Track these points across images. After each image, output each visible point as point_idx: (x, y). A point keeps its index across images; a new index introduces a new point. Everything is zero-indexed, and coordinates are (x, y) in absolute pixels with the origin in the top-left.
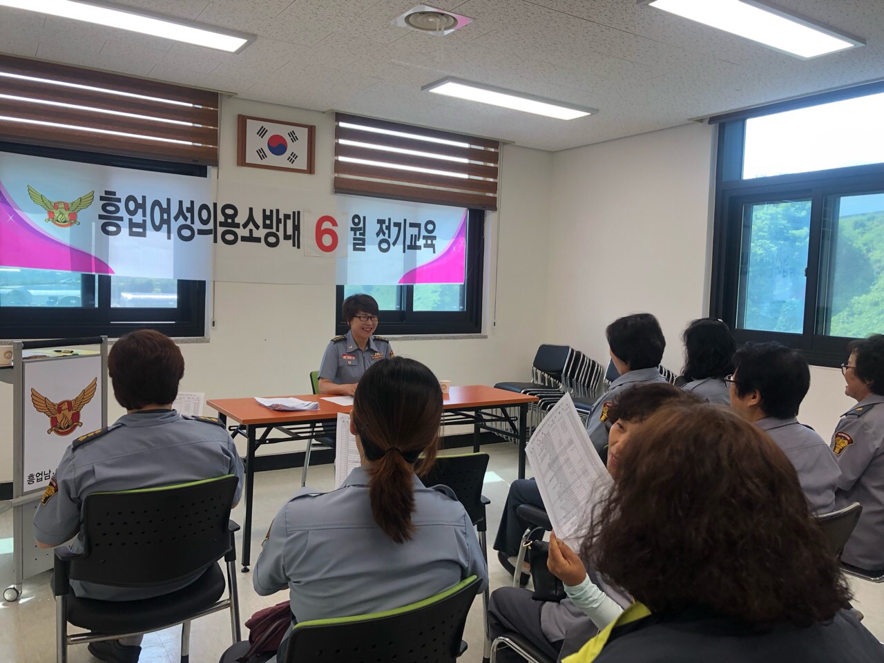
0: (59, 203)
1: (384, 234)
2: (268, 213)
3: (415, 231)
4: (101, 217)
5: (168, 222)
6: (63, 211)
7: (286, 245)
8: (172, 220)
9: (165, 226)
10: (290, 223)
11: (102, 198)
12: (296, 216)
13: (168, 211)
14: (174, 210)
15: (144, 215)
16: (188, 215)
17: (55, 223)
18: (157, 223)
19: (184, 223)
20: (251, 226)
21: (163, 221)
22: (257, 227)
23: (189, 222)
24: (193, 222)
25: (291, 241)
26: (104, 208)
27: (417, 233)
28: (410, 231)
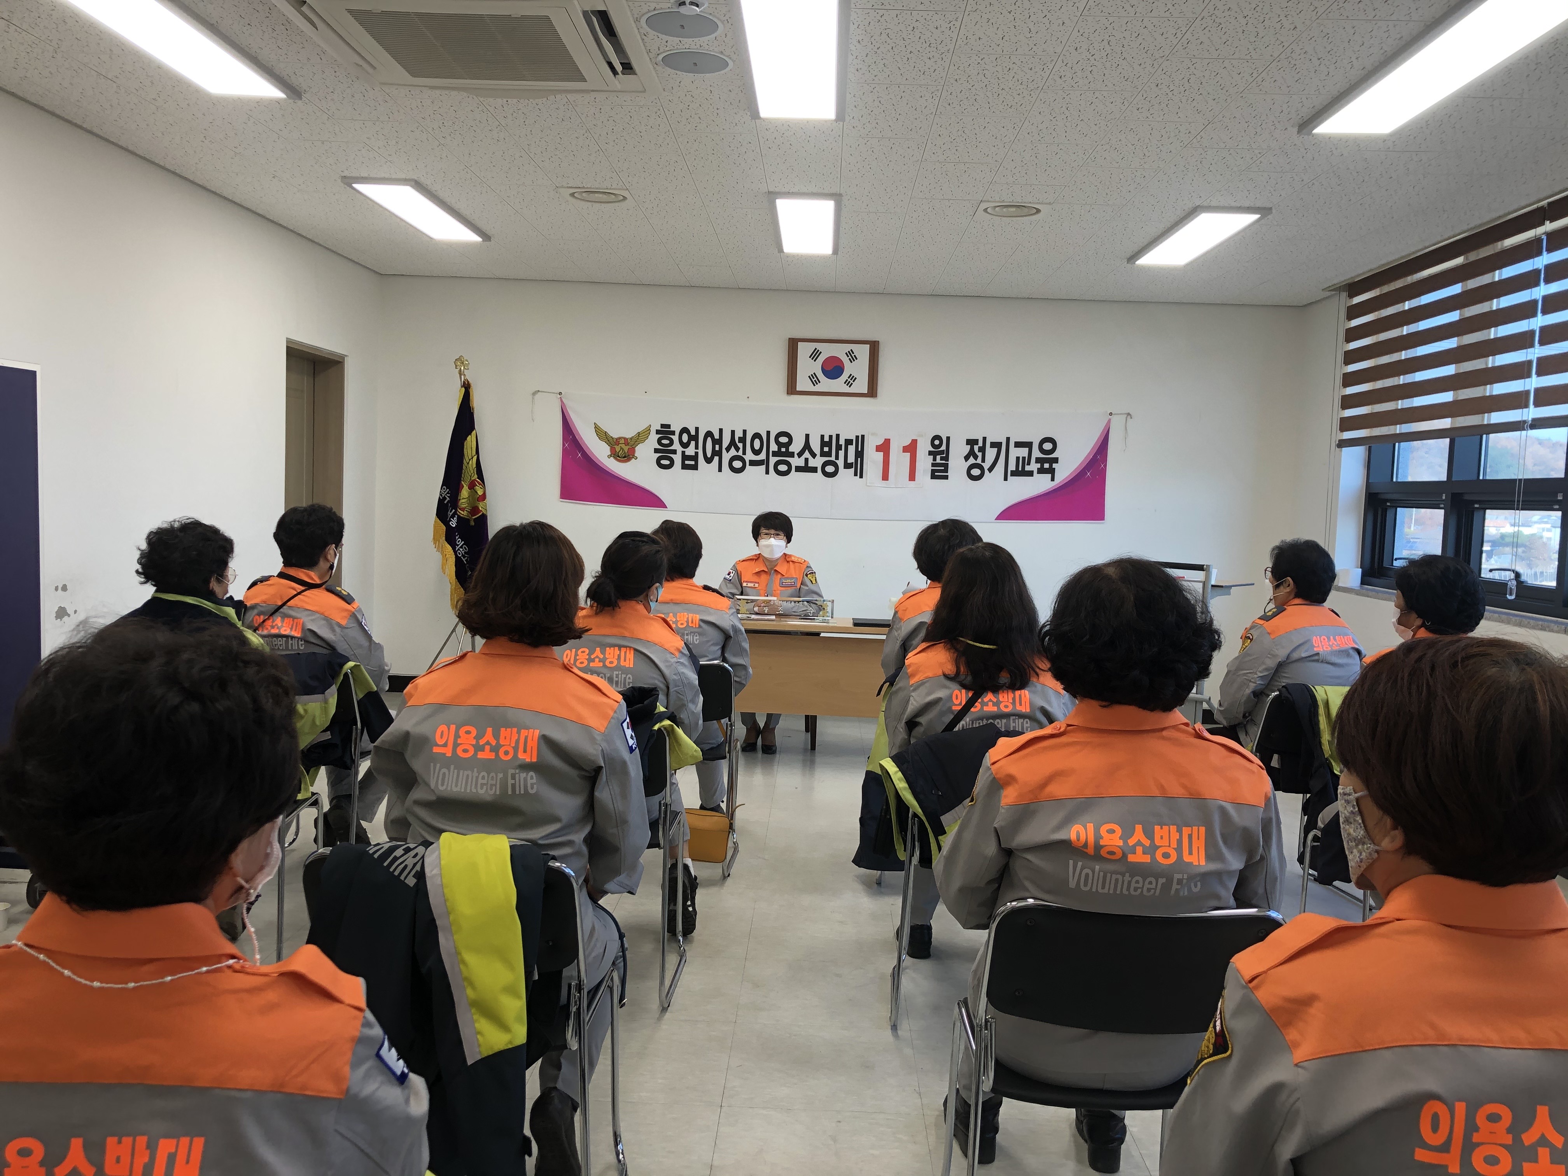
0: (620, 438)
1: (976, 457)
2: (826, 439)
3: (1023, 452)
4: (656, 451)
5: (719, 454)
6: (623, 446)
7: (846, 475)
8: (724, 451)
9: (716, 459)
10: (852, 449)
11: (658, 432)
12: (861, 440)
13: (719, 442)
14: (726, 442)
15: (697, 447)
16: (740, 445)
17: (615, 458)
18: (709, 455)
19: (735, 453)
20: (807, 454)
21: (715, 453)
22: (814, 455)
23: (740, 453)
24: (744, 453)
25: (853, 470)
26: (659, 441)
27: (1026, 456)
28: (1016, 453)
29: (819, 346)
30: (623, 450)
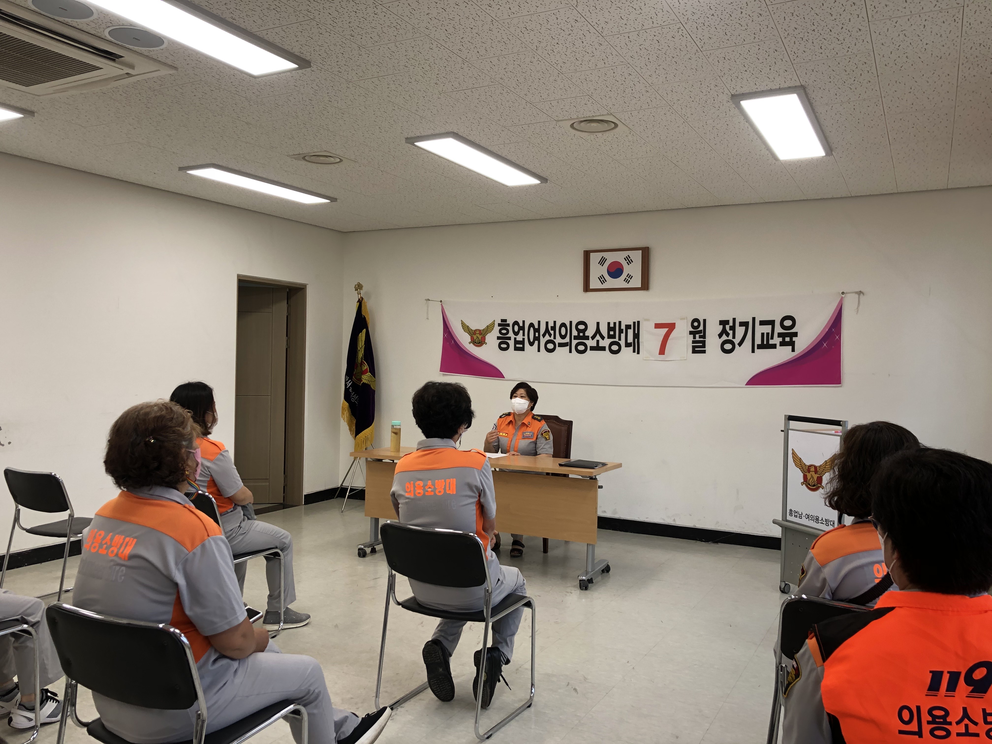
0: (476, 330)
1: (728, 335)
2: (612, 325)
3: (767, 329)
4: (499, 338)
5: (537, 339)
6: (478, 335)
7: (627, 352)
8: (541, 337)
9: (536, 342)
10: (630, 332)
11: (499, 325)
13: (538, 330)
14: (543, 329)
15: (524, 335)
16: (552, 332)
17: (474, 344)
18: (532, 340)
19: (549, 338)
20: (598, 337)
21: (535, 338)
22: (603, 338)
23: (552, 338)
24: (555, 338)
25: (632, 348)
26: (500, 332)
27: (770, 331)
28: (761, 330)
29: (605, 255)
30: (478, 338)
